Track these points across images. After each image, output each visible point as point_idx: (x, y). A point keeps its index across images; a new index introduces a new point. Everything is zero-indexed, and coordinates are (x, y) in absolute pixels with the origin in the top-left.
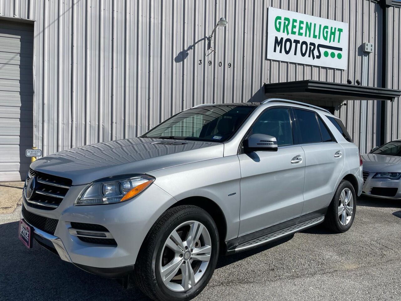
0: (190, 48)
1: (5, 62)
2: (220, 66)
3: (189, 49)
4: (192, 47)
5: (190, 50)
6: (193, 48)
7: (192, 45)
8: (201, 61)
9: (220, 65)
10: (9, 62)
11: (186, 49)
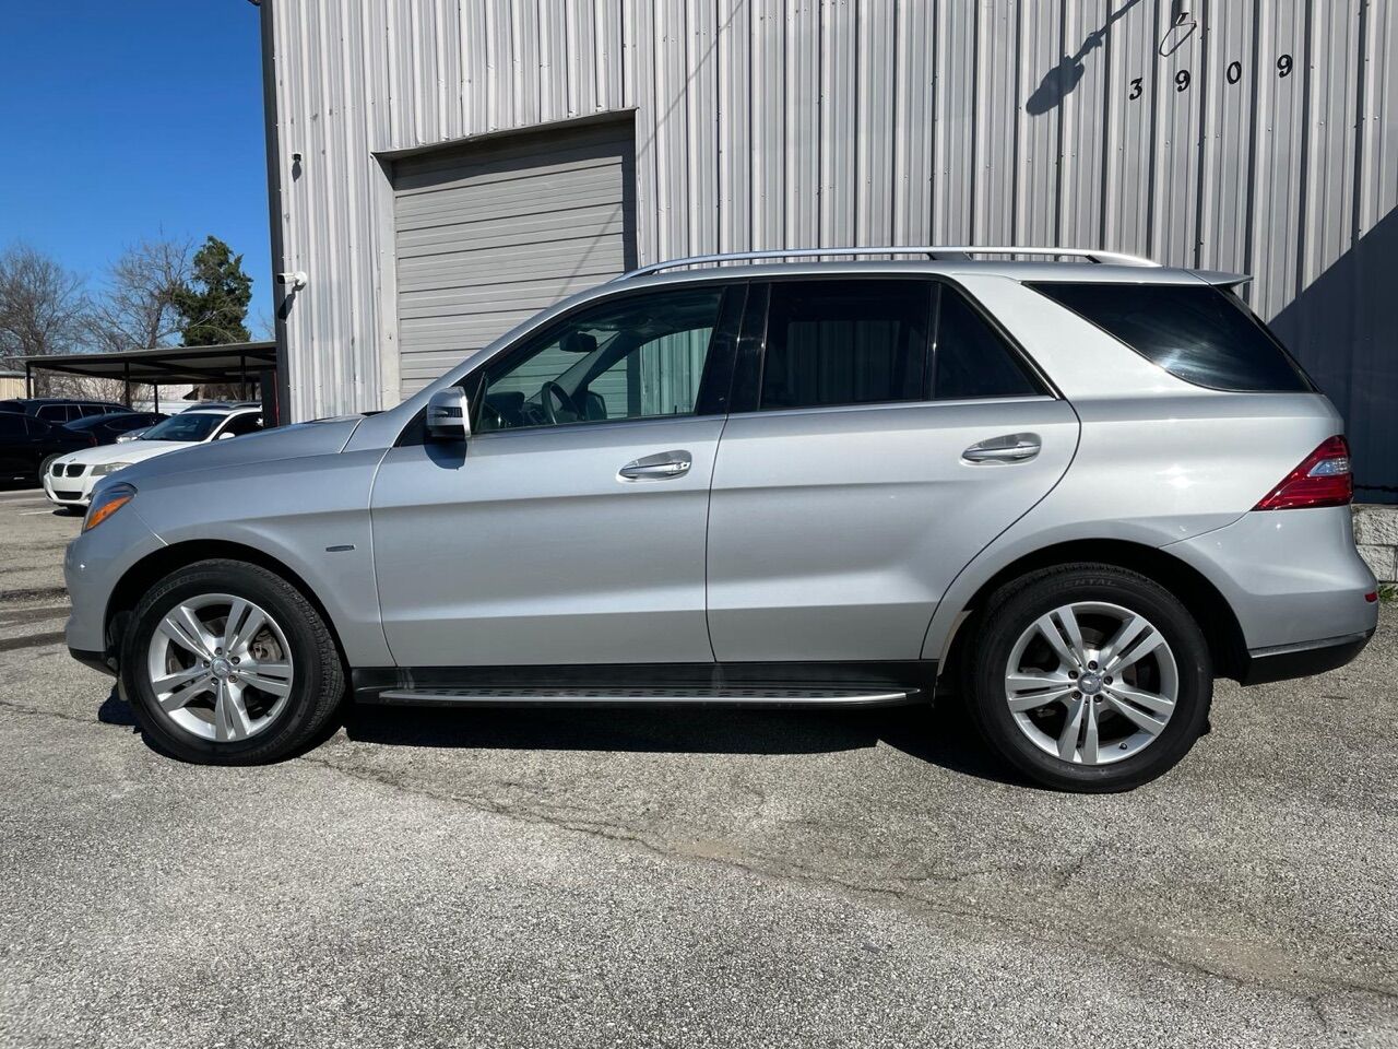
0: (1092, 41)
1: (597, 230)
2: (1232, 82)
3: (1085, 49)
4: (1097, 39)
5: (1093, 50)
6: (1103, 38)
7: (1100, 28)
8: (1138, 81)
9: (1234, 78)
10: (605, 228)
11: (1071, 52)
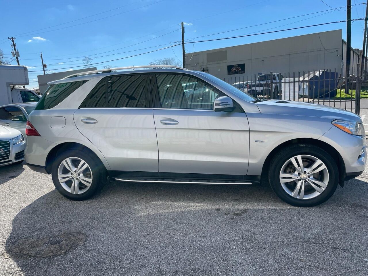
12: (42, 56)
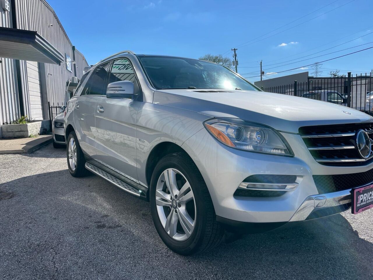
12: (261, 64)
